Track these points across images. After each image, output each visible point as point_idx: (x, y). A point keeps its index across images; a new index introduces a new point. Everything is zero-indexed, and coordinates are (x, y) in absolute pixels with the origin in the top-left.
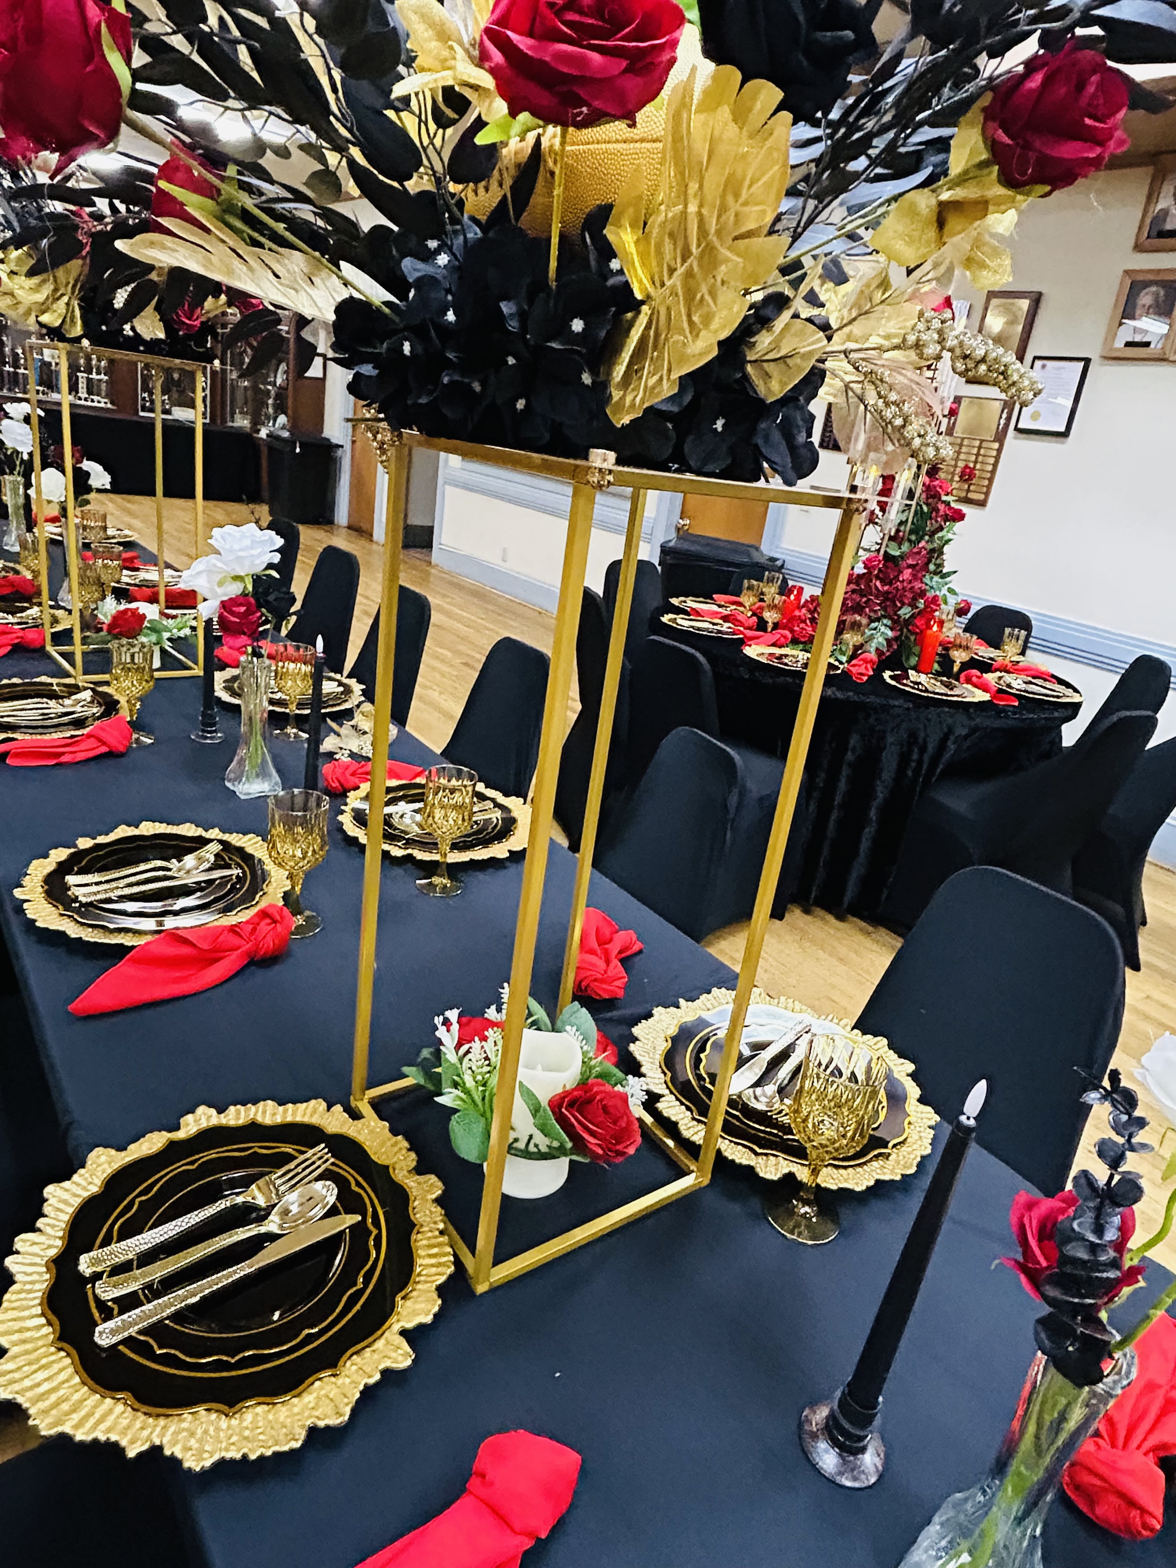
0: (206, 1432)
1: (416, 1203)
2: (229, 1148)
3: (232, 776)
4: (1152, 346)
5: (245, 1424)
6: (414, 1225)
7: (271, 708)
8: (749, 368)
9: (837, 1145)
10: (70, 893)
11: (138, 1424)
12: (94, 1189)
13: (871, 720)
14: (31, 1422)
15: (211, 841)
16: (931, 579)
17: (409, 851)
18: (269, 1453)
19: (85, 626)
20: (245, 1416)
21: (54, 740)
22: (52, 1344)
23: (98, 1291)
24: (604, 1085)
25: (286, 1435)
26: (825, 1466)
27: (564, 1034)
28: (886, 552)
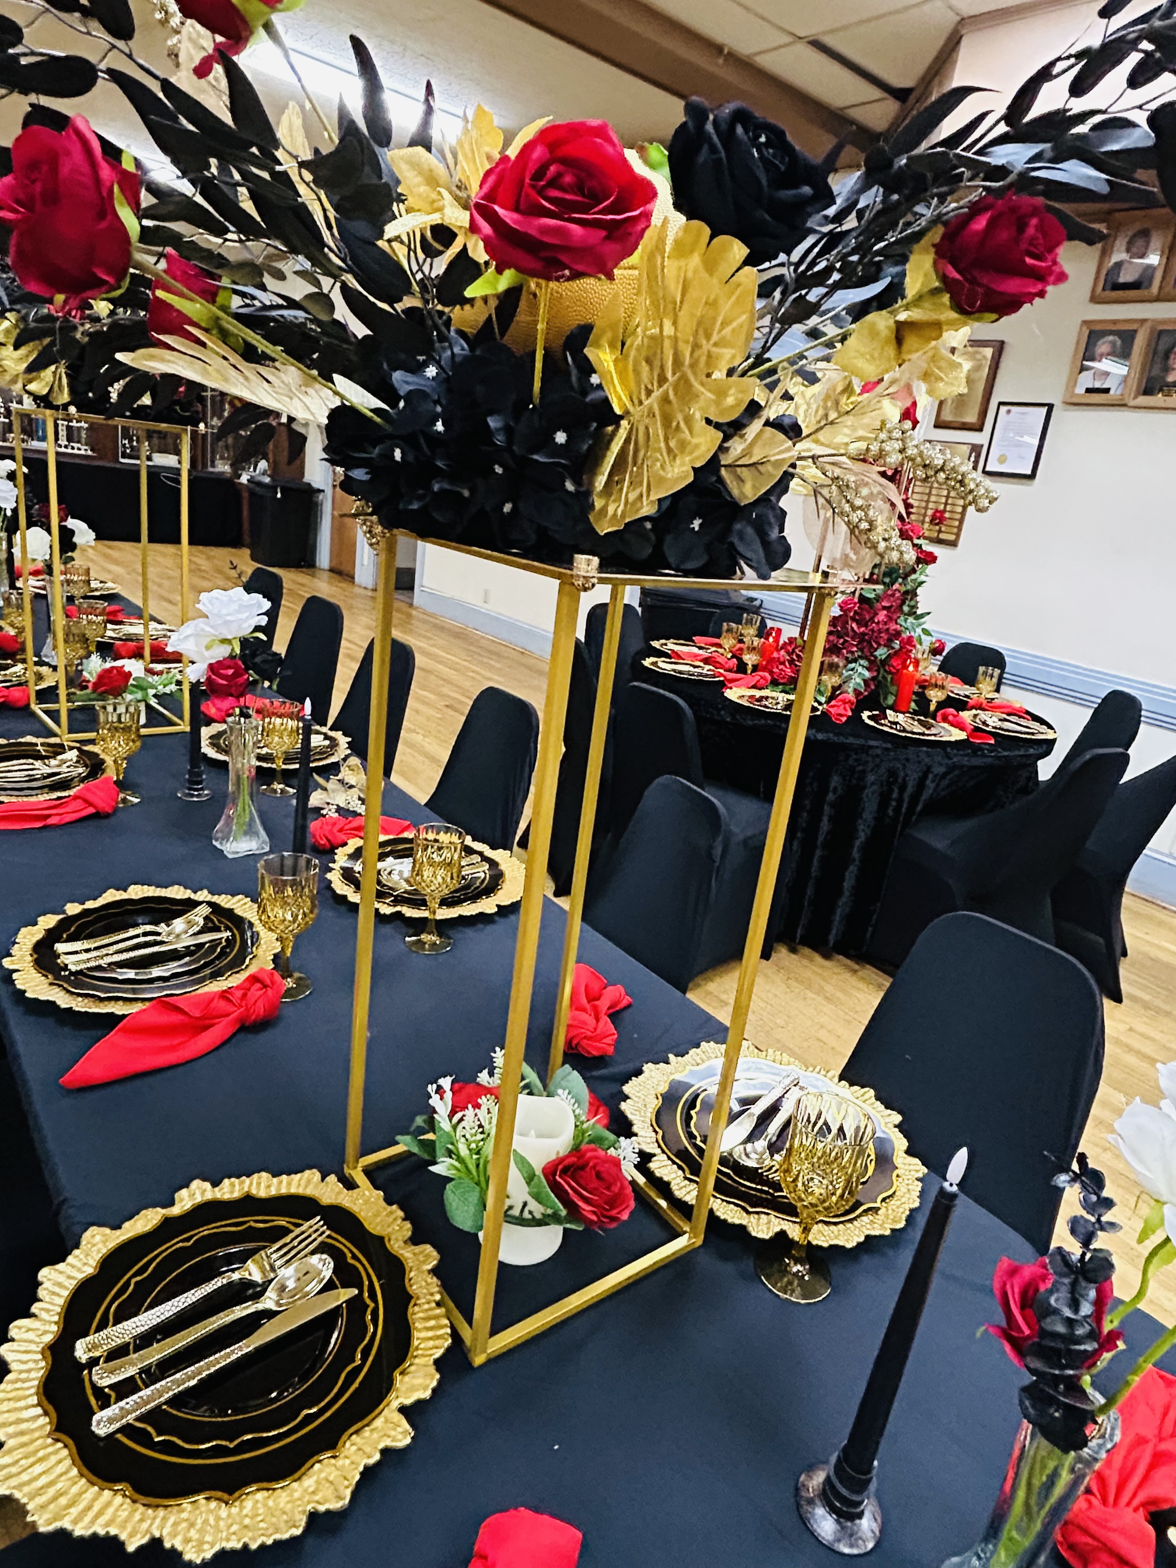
0: (206, 1522)
1: (412, 1274)
2: (223, 1223)
3: (219, 835)
4: (1112, 392)
5: (245, 1512)
6: (410, 1297)
7: (258, 764)
8: (723, 471)
9: (827, 1204)
10: (59, 961)
11: (137, 1516)
12: (89, 1271)
13: (851, 762)
14: (29, 1519)
15: (201, 903)
16: (906, 620)
17: (398, 908)
18: (269, 1542)
19: (70, 683)
20: (245, 1504)
21: (39, 802)
22: (48, 1436)
23: (95, 1378)
24: (595, 1150)
25: (286, 1522)
26: (823, 1534)
27: (556, 1098)
28: (861, 595)
